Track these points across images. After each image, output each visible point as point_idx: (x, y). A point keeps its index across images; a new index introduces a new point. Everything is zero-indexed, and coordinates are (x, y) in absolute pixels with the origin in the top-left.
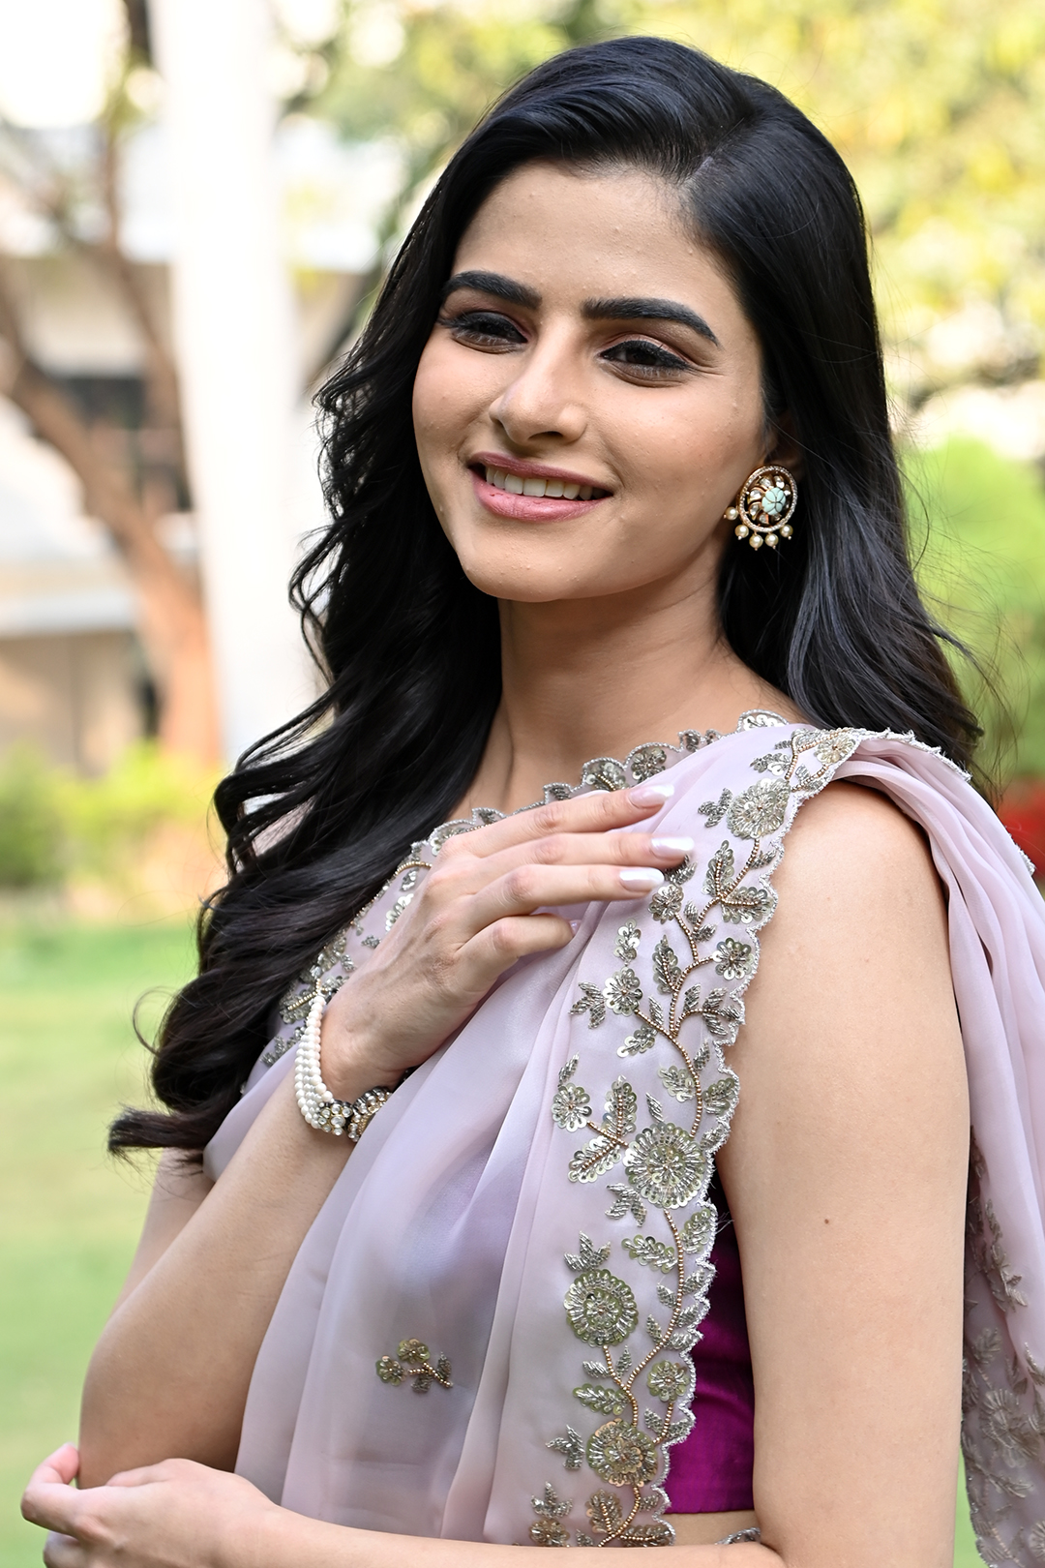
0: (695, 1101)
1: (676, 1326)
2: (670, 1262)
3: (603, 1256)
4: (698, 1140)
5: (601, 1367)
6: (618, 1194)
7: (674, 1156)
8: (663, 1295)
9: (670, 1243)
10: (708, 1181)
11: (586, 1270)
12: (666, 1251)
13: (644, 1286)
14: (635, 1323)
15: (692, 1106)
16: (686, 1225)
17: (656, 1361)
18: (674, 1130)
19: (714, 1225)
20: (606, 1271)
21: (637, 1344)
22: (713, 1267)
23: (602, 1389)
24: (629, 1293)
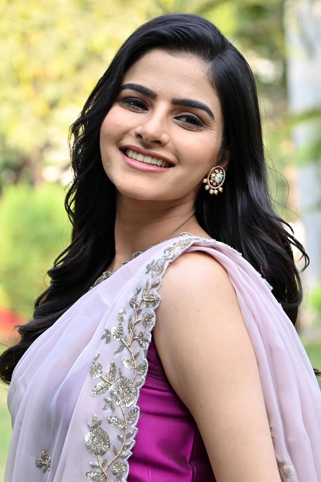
0: (134, 370)
1: (123, 449)
2: (122, 426)
3: (100, 423)
4: (135, 384)
5: (96, 463)
6: (106, 400)
7: (126, 388)
8: (119, 437)
9: (122, 419)
10: (137, 398)
11: (94, 427)
12: (121, 422)
13: (113, 434)
14: (109, 447)
15: (132, 371)
16: (129, 413)
17: (116, 462)
18: (126, 379)
19: (138, 415)
20: (100, 428)
21: (110, 456)
22: (137, 429)
23: (96, 472)
24: (108, 436)
